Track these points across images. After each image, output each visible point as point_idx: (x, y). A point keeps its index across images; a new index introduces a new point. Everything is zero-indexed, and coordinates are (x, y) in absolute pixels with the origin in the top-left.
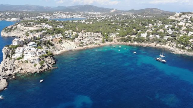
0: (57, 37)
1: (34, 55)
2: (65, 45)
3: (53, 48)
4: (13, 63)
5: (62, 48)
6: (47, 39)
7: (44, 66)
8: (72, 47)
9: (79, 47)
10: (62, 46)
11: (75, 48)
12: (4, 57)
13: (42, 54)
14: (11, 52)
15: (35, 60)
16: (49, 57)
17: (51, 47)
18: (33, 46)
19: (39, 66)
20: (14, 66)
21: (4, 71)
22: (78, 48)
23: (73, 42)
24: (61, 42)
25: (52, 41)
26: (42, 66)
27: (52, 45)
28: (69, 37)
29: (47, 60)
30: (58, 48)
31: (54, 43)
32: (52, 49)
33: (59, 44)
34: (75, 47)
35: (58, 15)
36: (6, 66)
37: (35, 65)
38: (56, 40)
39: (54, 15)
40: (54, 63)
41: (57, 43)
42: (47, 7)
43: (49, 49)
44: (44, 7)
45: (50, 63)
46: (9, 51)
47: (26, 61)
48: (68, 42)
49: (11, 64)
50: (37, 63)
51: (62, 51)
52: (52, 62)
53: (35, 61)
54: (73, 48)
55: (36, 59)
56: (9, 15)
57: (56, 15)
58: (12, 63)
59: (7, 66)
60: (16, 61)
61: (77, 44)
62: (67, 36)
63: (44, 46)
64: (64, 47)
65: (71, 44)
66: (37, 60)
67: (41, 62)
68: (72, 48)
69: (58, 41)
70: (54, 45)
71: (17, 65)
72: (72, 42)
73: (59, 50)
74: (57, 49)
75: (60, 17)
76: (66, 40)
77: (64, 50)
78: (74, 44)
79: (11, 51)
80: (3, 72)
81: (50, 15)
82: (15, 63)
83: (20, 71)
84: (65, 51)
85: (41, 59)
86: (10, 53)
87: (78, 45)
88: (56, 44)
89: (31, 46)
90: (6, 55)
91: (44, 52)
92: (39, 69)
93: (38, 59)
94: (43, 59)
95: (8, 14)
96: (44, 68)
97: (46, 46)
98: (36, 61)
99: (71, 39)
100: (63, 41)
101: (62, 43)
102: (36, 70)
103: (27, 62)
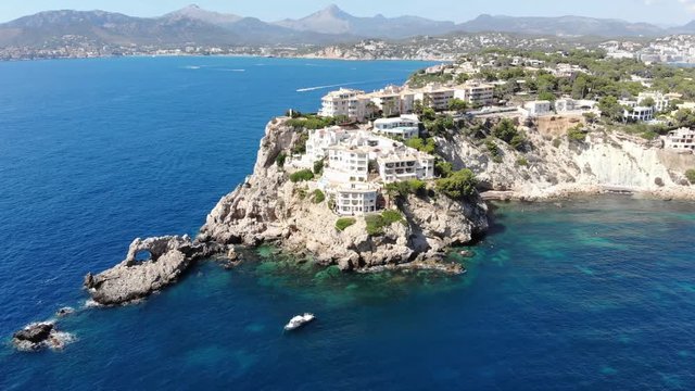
0: (564, 112)
1: (364, 174)
2: (599, 156)
3: (520, 163)
4: (275, 188)
5: (572, 172)
6: (505, 116)
7: (391, 240)
8: (641, 176)
9: (684, 183)
10: (580, 160)
11: (654, 188)
12: (262, 156)
13: (405, 174)
14: (296, 142)
15: (351, 198)
16: (443, 201)
17: (511, 157)
18: (395, 131)
19: (358, 231)
20: (272, 204)
21: (228, 218)
22: (672, 189)
23: (653, 151)
24: (577, 139)
25: (530, 124)
26: (376, 235)
27: (522, 146)
28: (635, 121)
29: (422, 210)
30: (552, 169)
31: (535, 138)
32: (511, 166)
33: (565, 146)
34: (659, 182)
35: (670, 49)
36: (243, 199)
37: (342, 225)
38: (553, 125)
39: (656, 47)
40: (464, 237)
41: (557, 144)
42: (644, 24)
43: (491, 164)
44: (629, 24)
45: (441, 236)
46: (285, 136)
47: (318, 192)
48: (620, 147)
49: (262, 194)
50: (358, 213)
51: (570, 186)
52: (448, 229)
53: (351, 205)
54: (643, 185)
55: (355, 195)
56: (488, 44)
57: (663, 48)
58: (270, 188)
59: (246, 197)
60: (288, 185)
61: (673, 162)
62: (626, 114)
63: (465, 144)
64: (588, 170)
65: (632, 159)
66: (359, 199)
67: (380, 213)
68: (638, 183)
69: (564, 131)
70: (533, 148)
71: (287, 206)
72: (649, 145)
73: (552, 180)
74: (542, 172)
75: (681, 59)
76: (614, 135)
77: (583, 184)
78: (654, 159)
79: (295, 136)
80: (223, 218)
81: (636, 49)
82: (280, 194)
83: (289, 234)
84: (586, 188)
85: (386, 197)
86: (291, 145)
87: (681, 175)
88: (549, 147)
89: (383, 131)
90: (267, 153)
91: (423, 165)
92: (352, 247)
93: (366, 195)
94: (401, 201)
95: (486, 41)
96: (382, 252)
97: (484, 146)
98: (355, 203)
99: (643, 129)
100: (592, 137)
101: (586, 146)
102: (340, 250)
103: (319, 197)
